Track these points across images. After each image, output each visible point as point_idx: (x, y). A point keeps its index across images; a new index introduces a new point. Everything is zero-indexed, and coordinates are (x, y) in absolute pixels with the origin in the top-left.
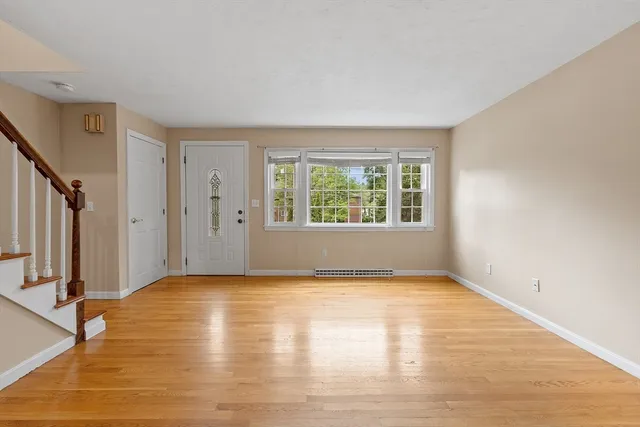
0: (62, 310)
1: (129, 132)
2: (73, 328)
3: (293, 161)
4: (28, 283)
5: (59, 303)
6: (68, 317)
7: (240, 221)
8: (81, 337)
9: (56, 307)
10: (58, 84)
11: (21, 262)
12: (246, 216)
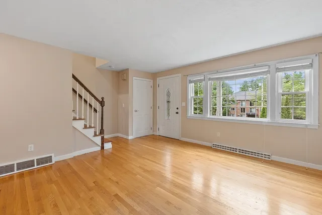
0: (96, 137)
1: (134, 78)
2: (100, 144)
3: (200, 81)
4: (85, 127)
5: (95, 135)
6: (98, 140)
7: (177, 113)
8: (103, 148)
9: (94, 136)
10: (110, 66)
11: (83, 121)
12: (179, 111)
